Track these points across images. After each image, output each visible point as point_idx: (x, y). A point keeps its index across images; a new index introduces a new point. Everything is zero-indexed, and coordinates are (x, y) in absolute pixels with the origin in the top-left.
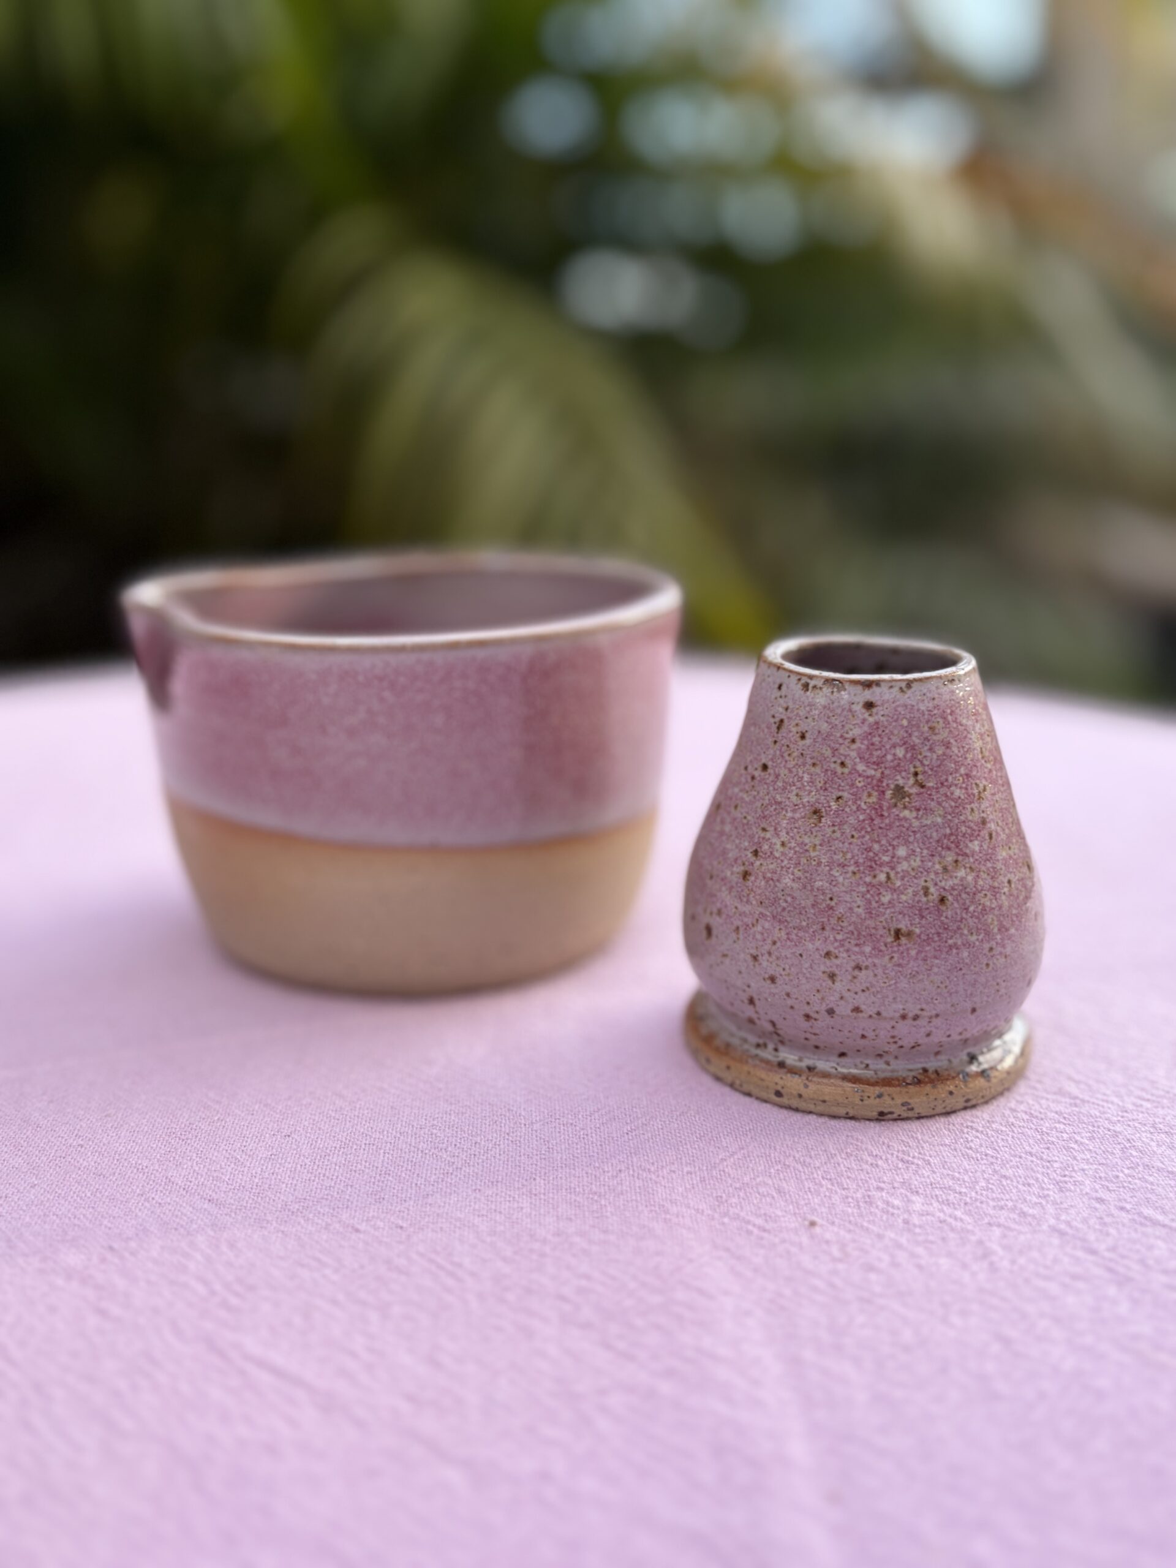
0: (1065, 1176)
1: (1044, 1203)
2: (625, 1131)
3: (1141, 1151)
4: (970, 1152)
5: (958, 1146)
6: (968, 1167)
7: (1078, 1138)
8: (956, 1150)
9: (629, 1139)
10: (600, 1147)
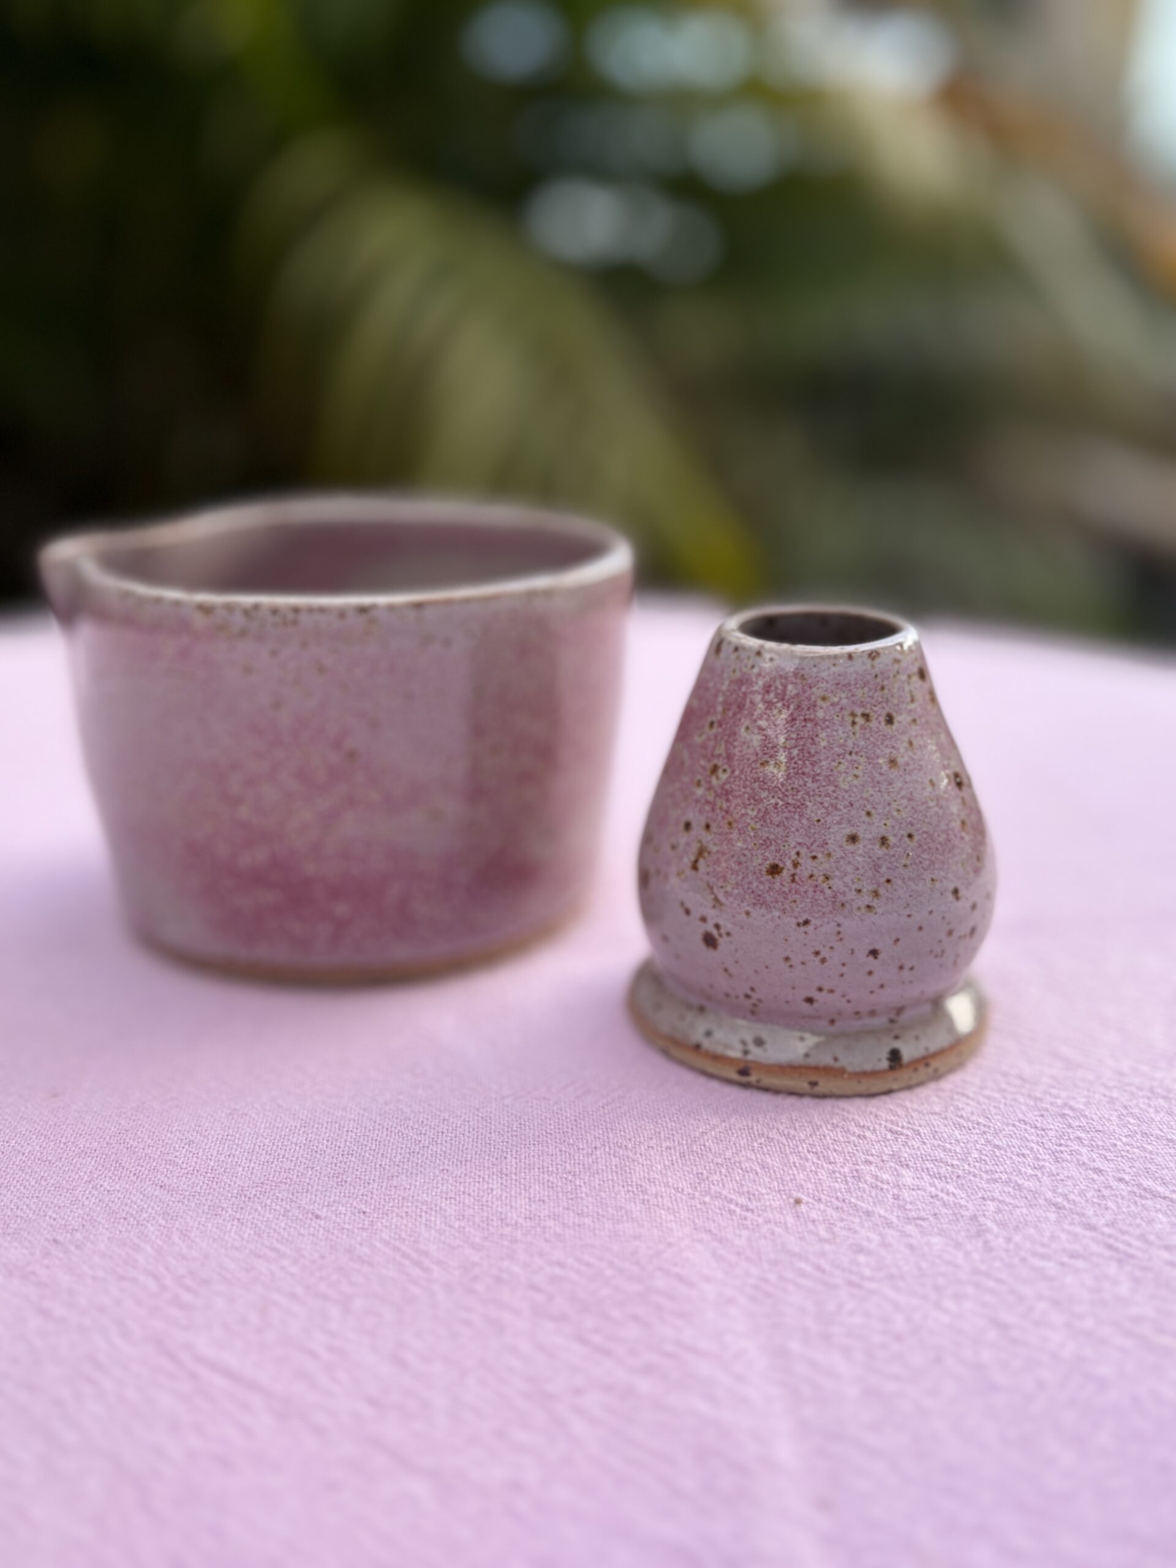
0: (1061, 1145)
1: (1040, 1175)
2: (601, 1104)
3: (1138, 1118)
4: (961, 1121)
5: (949, 1115)
6: (959, 1137)
7: (1072, 1103)
8: (946, 1118)
9: (605, 1113)
10: (574, 1123)
